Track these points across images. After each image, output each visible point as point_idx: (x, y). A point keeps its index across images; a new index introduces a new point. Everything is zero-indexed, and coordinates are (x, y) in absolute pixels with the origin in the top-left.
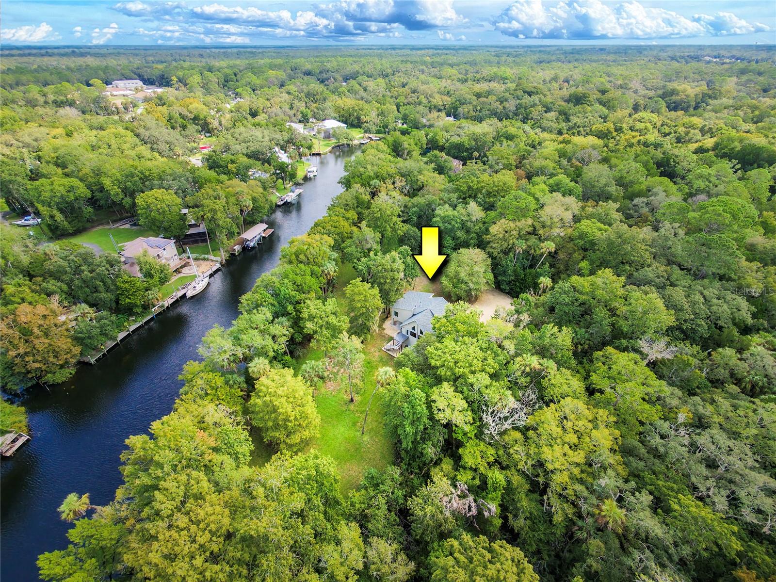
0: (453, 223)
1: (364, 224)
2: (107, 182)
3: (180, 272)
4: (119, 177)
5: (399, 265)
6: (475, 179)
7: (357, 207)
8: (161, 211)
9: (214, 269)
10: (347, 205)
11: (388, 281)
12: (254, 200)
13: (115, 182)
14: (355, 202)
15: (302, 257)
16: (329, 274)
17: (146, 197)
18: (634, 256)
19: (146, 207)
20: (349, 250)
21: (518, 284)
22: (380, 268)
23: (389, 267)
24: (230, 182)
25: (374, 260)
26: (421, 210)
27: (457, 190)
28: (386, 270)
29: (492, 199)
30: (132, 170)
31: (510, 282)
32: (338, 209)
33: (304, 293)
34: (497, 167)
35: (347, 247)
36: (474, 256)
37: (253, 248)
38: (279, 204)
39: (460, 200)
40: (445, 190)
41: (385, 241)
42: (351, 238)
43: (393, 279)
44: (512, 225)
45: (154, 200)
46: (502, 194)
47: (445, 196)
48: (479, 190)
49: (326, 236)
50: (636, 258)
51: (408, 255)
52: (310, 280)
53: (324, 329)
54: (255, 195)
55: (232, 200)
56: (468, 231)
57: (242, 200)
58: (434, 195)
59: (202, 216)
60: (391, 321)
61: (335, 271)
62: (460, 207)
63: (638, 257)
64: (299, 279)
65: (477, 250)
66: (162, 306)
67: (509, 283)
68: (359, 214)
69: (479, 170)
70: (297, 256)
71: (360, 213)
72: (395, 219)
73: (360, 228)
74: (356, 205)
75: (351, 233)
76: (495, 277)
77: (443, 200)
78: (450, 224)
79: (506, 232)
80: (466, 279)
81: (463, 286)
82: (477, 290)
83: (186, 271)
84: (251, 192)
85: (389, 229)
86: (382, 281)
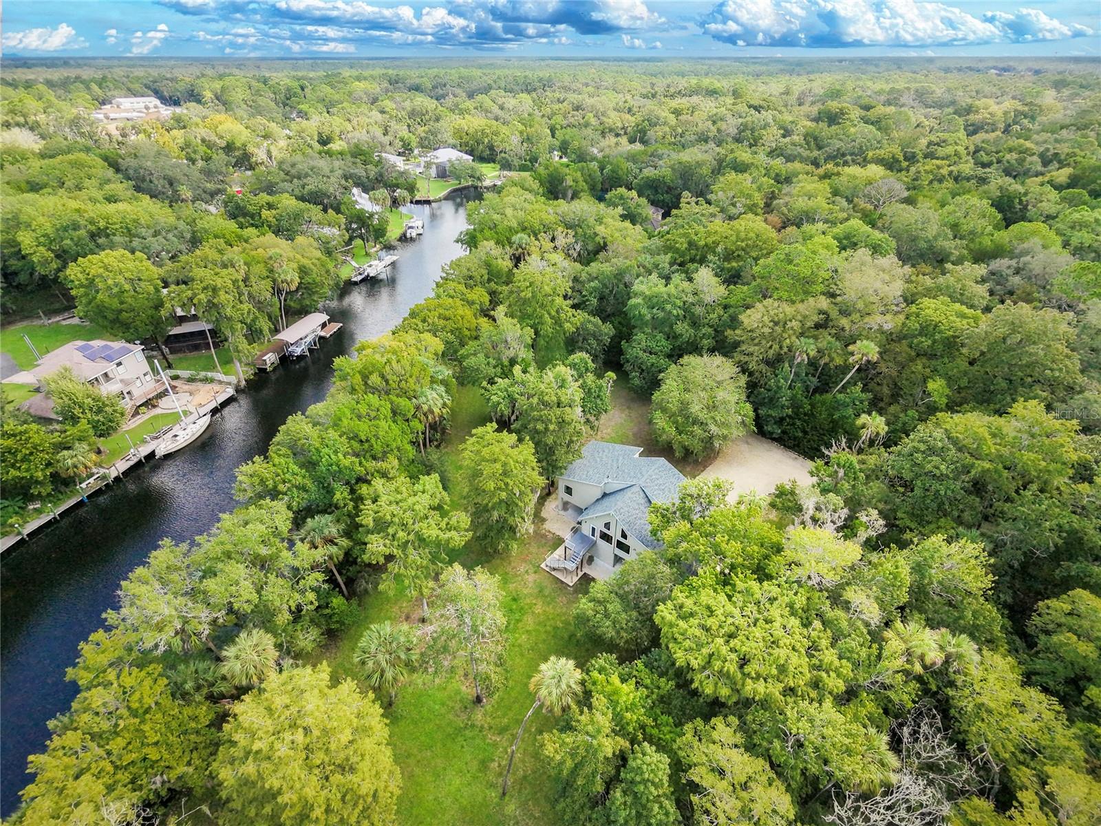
0: (668, 307)
1: (500, 311)
2: (26, 240)
3: (154, 406)
4: (50, 231)
5: (574, 391)
6: (702, 229)
7: (489, 280)
8: (115, 290)
9: (221, 399)
10: (471, 278)
11: (551, 427)
12: (303, 271)
13: (42, 239)
14: (484, 272)
15: (375, 379)
16: (432, 412)
17: (87, 264)
18: (1052, 370)
19: (85, 282)
20: (472, 361)
21: (798, 423)
22: (535, 400)
23: (554, 398)
24: (262, 238)
25: (523, 383)
26: (605, 285)
27: (668, 248)
28: (546, 404)
29: (734, 264)
30: (76, 217)
31: (782, 419)
32: (452, 285)
33: (374, 458)
34: (733, 211)
35: (468, 356)
36: (715, 371)
37: (301, 357)
38: (354, 279)
39: (676, 267)
40: (647, 250)
41: (542, 342)
42: (476, 338)
43: (562, 423)
44: (789, 310)
45: (101, 270)
46: (754, 254)
47: (647, 259)
48: (710, 248)
49: (427, 336)
50: (1057, 374)
51: (587, 370)
52: (389, 431)
53: (410, 550)
54: (305, 262)
55: (259, 269)
56: (695, 324)
57: (280, 271)
58: (626, 258)
59: (191, 299)
60: (559, 503)
61: (445, 405)
62: (677, 278)
63: (1061, 370)
64: (363, 429)
65: (718, 359)
66: (104, 477)
67: (781, 421)
68: (492, 293)
69: (703, 215)
70: (365, 378)
71: (494, 292)
72: (559, 301)
73: (494, 320)
74: (486, 277)
75: (477, 329)
76: (755, 410)
77: (644, 267)
78: (663, 309)
79: (776, 324)
80: (702, 416)
81: (697, 430)
82: (725, 437)
83: (165, 404)
84: (298, 256)
85: (549, 321)
86: (540, 427)
